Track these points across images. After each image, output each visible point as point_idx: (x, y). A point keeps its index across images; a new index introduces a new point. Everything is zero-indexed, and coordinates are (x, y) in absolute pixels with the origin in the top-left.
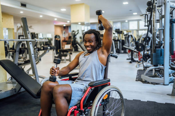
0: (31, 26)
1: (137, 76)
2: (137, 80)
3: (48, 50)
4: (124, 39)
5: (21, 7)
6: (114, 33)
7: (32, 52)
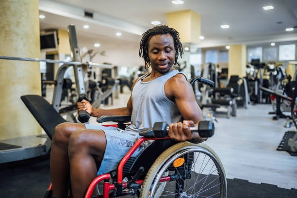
1: (282, 141)
2: (280, 148)
3: (115, 85)
4: (268, 77)
5: (84, 17)
6: (248, 67)
7: (82, 85)
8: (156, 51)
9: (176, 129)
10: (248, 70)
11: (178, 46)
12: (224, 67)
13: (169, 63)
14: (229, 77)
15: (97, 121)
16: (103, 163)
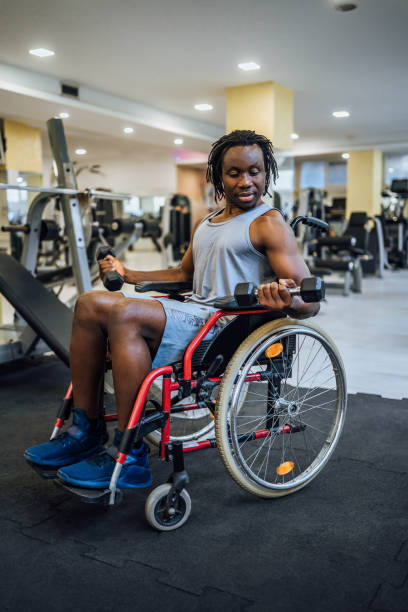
0: (97, 166)
3: (135, 233)
5: (61, 95)
6: (385, 195)
7: (78, 233)
8: (234, 172)
9: (268, 291)
10: (386, 202)
11: (269, 164)
12: (339, 196)
13: (255, 193)
14: (348, 216)
15: (137, 290)
16: (160, 350)
